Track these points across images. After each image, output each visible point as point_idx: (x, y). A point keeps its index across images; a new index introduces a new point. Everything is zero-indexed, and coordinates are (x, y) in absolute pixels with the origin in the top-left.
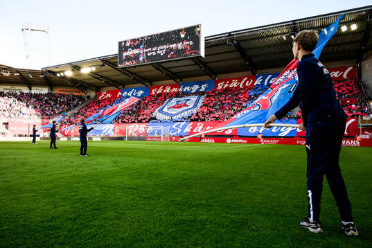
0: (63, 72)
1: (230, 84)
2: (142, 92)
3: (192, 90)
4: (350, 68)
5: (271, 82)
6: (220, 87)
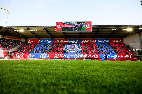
0: (18, 29)
1: (86, 41)
2: (50, 41)
3: (72, 42)
4: (121, 40)
5: (100, 42)
6: (83, 42)
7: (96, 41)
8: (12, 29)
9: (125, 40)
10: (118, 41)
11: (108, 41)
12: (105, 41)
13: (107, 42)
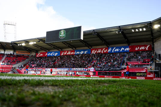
0: (21, 43)
1: (97, 51)
2: (57, 54)
3: (80, 53)
5: (115, 51)
6: (93, 52)
7: (109, 50)
8: (15, 43)
9: (156, 45)
10: (143, 48)
11: (128, 49)
12: (123, 49)
13: (125, 50)
